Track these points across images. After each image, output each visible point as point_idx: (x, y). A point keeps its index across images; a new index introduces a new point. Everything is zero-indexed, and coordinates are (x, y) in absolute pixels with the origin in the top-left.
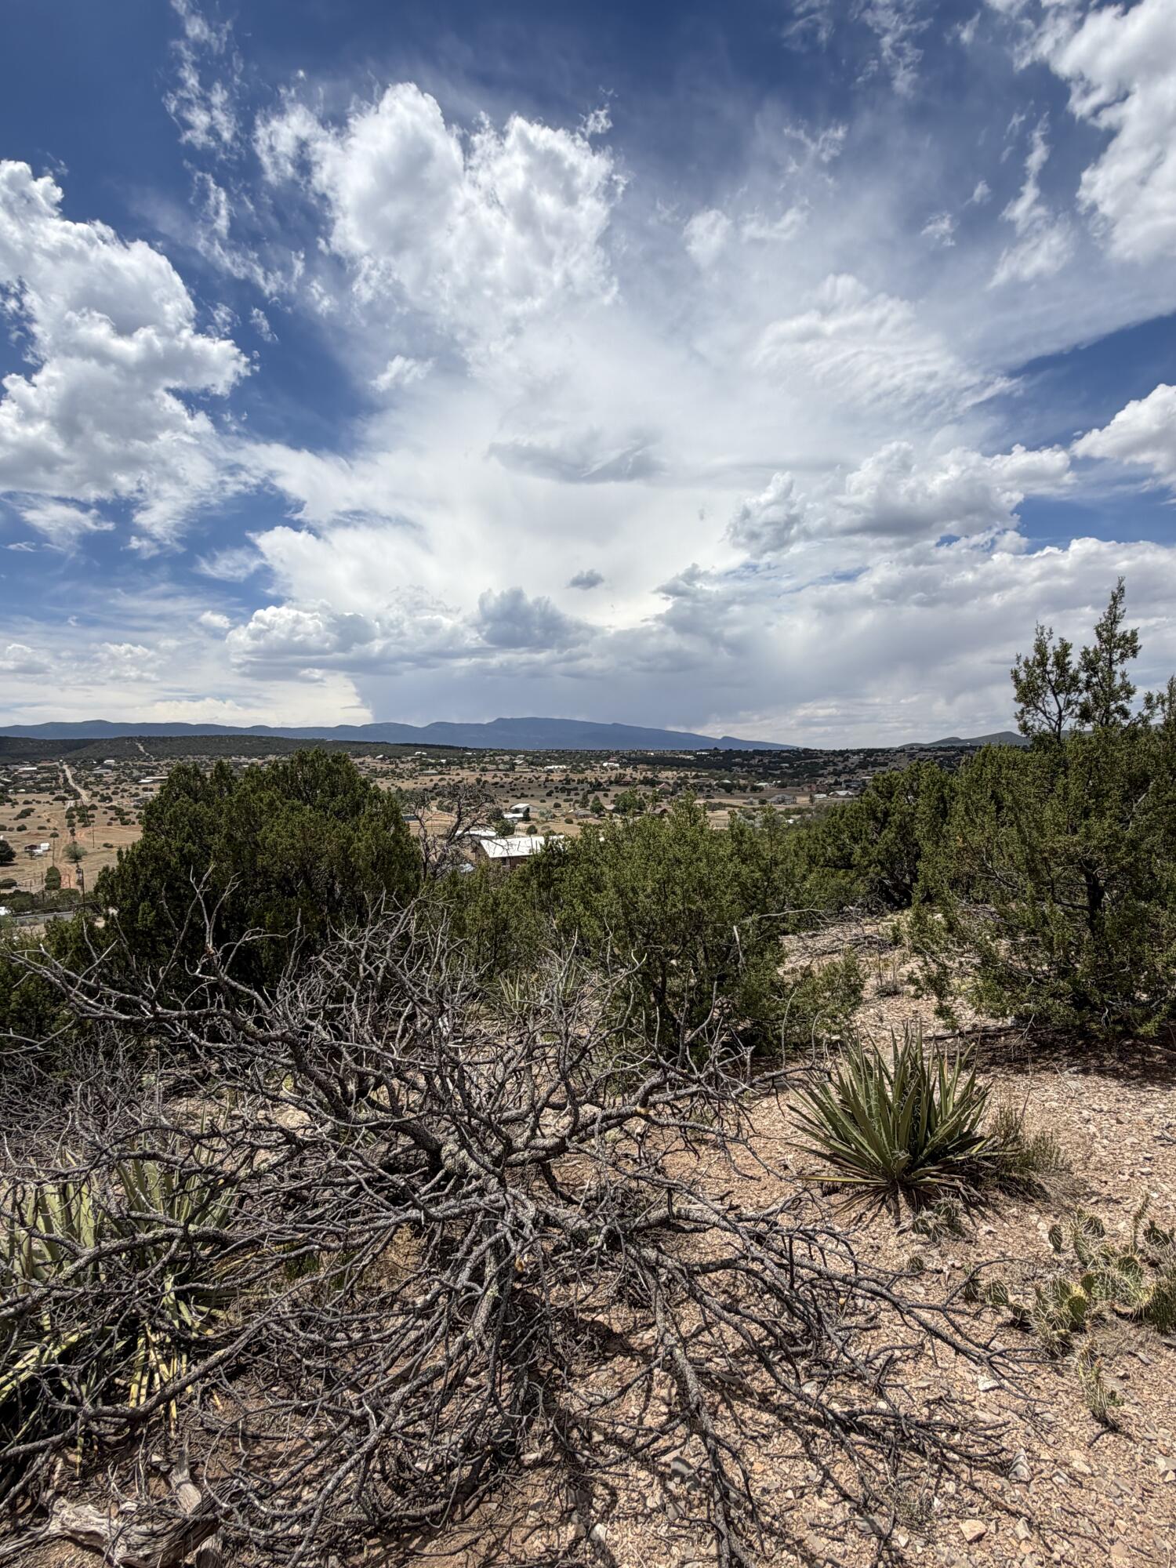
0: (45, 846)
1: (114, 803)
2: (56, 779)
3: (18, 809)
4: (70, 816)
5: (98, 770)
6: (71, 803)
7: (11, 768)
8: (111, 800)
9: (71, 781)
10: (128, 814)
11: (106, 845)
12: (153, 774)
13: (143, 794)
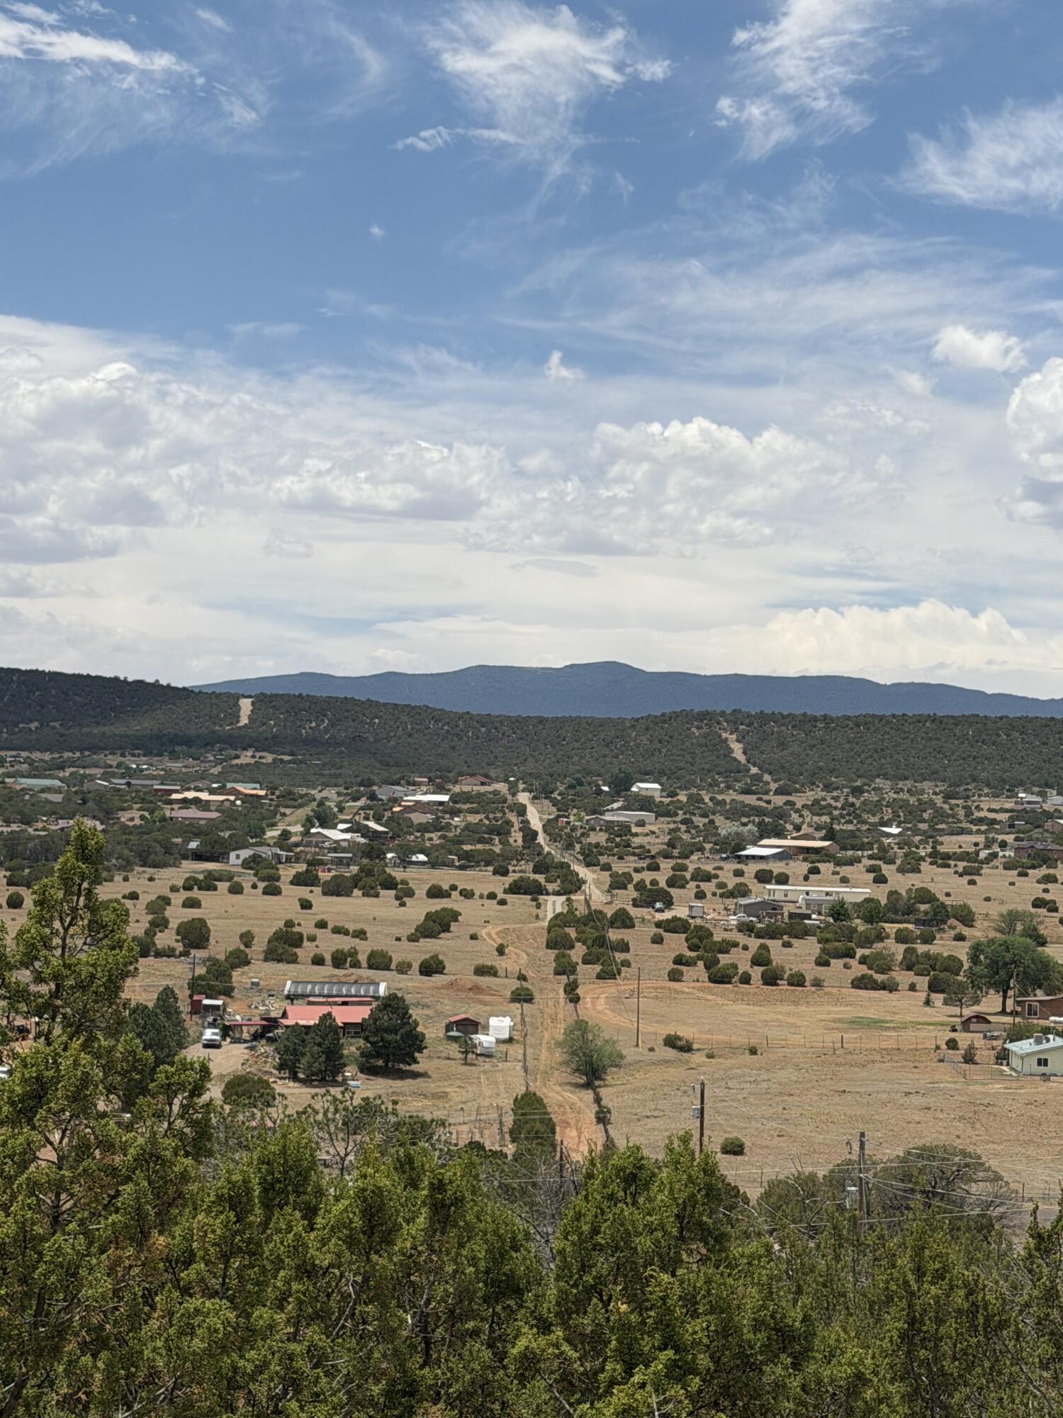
0: (500, 1026)
1: (680, 912)
2: (502, 831)
3: (418, 909)
4: (557, 942)
5: (616, 814)
6: (554, 905)
7: (383, 793)
8: (669, 903)
9: (541, 839)
10: (726, 947)
11: (672, 1042)
12: (780, 834)
13: (761, 893)
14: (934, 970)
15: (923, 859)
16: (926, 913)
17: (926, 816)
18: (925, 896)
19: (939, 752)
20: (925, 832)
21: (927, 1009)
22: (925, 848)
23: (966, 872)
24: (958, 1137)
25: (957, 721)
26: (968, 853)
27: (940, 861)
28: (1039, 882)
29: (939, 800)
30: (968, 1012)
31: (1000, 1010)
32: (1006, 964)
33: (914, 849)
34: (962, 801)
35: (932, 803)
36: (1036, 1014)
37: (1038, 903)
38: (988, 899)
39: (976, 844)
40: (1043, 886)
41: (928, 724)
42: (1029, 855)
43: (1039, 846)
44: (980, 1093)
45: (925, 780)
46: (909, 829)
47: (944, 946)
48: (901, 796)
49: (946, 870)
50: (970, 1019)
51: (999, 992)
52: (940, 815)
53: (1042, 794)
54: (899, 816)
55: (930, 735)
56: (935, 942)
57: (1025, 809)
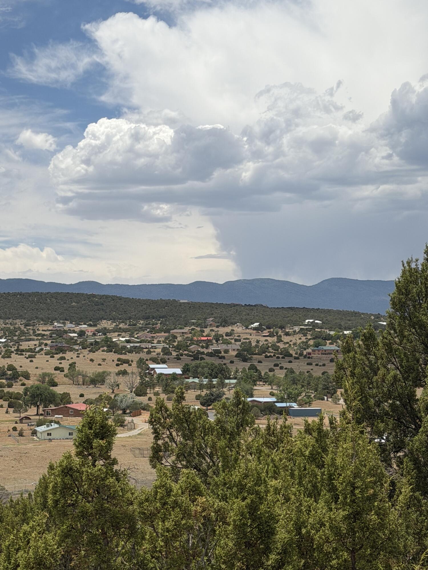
14: (11, 398)
15: (13, 352)
16: (10, 375)
17: (17, 334)
18: (11, 368)
19: (23, 307)
20: (15, 340)
21: (7, 415)
22: (14, 347)
23: (30, 357)
24: (13, 467)
25: (29, 295)
26: (31, 349)
27: (19, 353)
28: (58, 360)
29: (22, 327)
30: (23, 415)
31: (36, 413)
32: (38, 395)
33: (9, 348)
34: (32, 327)
35: (19, 328)
36: (50, 414)
37: (56, 369)
38: (37, 368)
39: (35, 345)
40: (60, 361)
41: (18, 296)
42: (56, 349)
43: (59, 345)
44: (24, 448)
45: (17, 319)
46: (9, 339)
47: (16, 388)
48: (7, 326)
49: (22, 356)
50: (23, 418)
51: (35, 407)
52: (23, 333)
53: (64, 323)
54: (6, 334)
55: (19, 301)
56: (13, 387)
57: (57, 330)
